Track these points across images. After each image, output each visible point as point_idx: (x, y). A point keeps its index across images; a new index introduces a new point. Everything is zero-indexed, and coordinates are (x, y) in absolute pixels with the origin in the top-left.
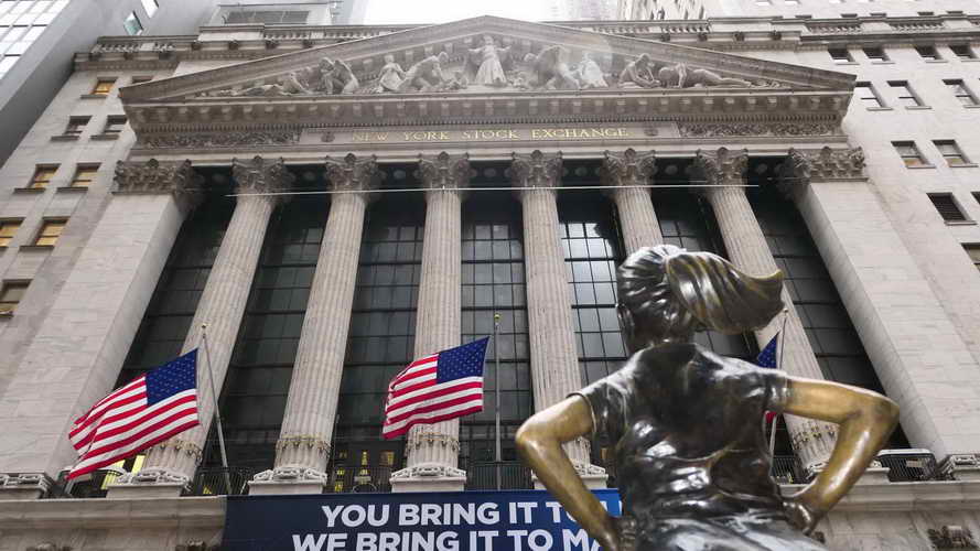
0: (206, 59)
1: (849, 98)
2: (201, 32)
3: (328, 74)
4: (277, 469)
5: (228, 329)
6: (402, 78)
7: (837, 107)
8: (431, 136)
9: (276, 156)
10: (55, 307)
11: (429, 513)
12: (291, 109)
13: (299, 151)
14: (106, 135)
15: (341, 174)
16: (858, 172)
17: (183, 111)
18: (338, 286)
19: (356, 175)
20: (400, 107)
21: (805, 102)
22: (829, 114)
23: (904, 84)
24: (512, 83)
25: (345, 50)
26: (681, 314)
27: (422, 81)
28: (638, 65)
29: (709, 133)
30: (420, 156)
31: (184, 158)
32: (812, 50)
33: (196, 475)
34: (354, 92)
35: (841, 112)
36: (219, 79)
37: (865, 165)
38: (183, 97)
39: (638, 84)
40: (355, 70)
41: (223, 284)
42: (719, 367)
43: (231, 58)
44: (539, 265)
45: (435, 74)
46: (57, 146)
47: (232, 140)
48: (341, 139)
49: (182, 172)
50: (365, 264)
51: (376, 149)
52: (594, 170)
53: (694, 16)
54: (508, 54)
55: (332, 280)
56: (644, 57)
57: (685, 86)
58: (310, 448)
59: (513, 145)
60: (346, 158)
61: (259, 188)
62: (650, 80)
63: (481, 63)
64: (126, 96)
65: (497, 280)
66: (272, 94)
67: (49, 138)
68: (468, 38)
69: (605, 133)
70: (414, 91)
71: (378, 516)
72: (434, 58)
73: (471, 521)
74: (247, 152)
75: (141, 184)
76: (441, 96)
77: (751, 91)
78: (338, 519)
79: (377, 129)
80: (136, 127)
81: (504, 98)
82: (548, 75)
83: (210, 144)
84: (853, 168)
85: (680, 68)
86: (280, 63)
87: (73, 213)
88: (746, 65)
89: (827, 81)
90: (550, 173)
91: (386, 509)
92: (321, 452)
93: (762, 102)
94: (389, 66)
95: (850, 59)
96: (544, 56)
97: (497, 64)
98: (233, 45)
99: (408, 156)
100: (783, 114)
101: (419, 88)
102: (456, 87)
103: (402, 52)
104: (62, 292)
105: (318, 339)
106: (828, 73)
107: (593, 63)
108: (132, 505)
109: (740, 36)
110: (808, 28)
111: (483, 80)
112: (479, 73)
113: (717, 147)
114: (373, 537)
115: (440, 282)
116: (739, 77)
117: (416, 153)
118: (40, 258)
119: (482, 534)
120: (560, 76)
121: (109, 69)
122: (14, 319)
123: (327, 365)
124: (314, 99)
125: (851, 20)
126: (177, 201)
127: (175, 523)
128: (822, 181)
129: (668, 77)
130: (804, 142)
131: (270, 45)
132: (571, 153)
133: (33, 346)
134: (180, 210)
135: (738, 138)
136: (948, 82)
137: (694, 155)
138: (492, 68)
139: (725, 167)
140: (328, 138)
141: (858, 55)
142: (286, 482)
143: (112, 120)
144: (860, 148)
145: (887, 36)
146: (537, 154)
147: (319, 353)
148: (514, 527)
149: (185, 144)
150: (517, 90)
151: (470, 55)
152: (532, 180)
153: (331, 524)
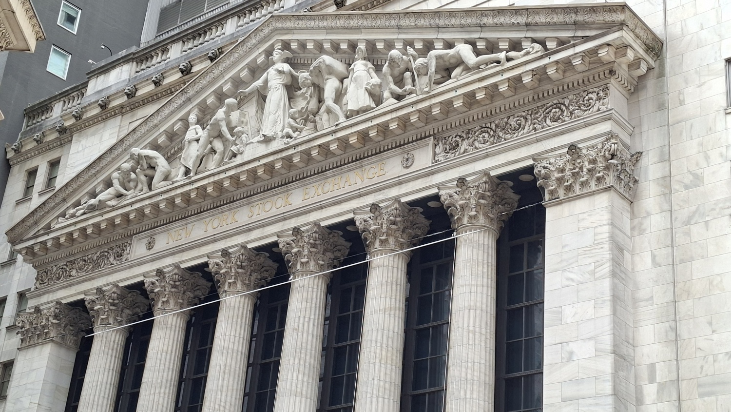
2: (89, 78)
3: (138, 170)
20: (193, 194)
30: (209, 256)
47: (89, 262)
59: (284, 217)
64: (14, 235)
74: (98, 277)
75: (33, 337)
77: (502, 72)
79: (183, 222)
85: (430, 59)
98: (102, 106)
102: (235, 155)
112: (264, 115)
121: (30, 158)
140: (150, 246)
146: (296, 231)
149: (59, 279)
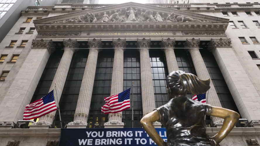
0: (56, 13)
1: (227, 25)
2: (55, 5)
3: (89, 17)
4: (74, 121)
5: (62, 85)
6: (108, 19)
7: (224, 28)
8: (116, 34)
9: (75, 39)
10: (16, 78)
11: (114, 134)
12: (79, 26)
13: (81, 37)
14: (30, 33)
15: (92, 44)
16: (229, 45)
17: (50, 27)
18: (91, 73)
19: (96, 44)
20: (108, 26)
21: (215, 26)
22: (222, 29)
23: (242, 22)
24: (138, 20)
25: (93, 11)
26: (184, 89)
27: (114, 19)
28: (171, 16)
29: (190, 34)
30: (113, 39)
31: (50, 39)
32: (218, 12)
33: (53, 123)
34: (95, 22)
35: (225, 29)
36: (60, 18)
37: (231, 43)
38: (50, 23)
39: (171, 21)
40: (96, 16)
41: (60, 73)
42: (193, 103)
43: (63, 13)
44: (144, 69)
45: (117, 17)
46: (17, 35)
47: (63, 34)
48: (92, 34)
49: (50, 43)
50: (98, 68)
51: (101, 37)
52: (159, 43)
53: (186, 3)
54: (137, 12)
55: (89, 72)
56: (173, 14)
57: (184, 21)
58: (83, 116)
59: (137, 36)
60: (93, 40)
61: (70, 47)
62: (174, 20)
63: (129, 15)
64: (35, 22)
65: (133, 72)
66: (74, 22)
67: (15, 33)
68: (126, 8)
69: (162, 34)
70: (111, 22)
71: (101, 134)
72: (117, 13)
73: (125, 136)
74: (67, 38)
75: (39, 46)
76: (119, 23)
77: (201, 23)
78: (90, 135)
79: (102, 32)
80: (38, 30)
81: (135, 24)
82: (147, 18)
83: (57, 35)
84: (228, 44)
85: (182, 17)
86: (76, 14)
87: (21, 53)
88: (200, 16)
89: (221, 21)
90: (147, 44)
91: (103, 132)
92: (86, 117)
93: (204, 26)
94: (105, 15)
95: (228, 15)
96: (146, 13)
97: (134, 15)
98: (64, 9)
99: (110, 39)
100: (210, 29)
101: (113, 21)
102: (123, 21)
103: (109, 11)
104: (18, 74)
105: (85, 87)
106: (222, 18)
107: (159, 15)
108: (36, 130)
109: (198, 8)
110: (217, 6)
111: (130, 19)
112: (129, 17)
113: (192, 38)
114: (99, 140)
115: (118, 73)
116: (198, 19)
117: (112, 38)
118: (12, 65)
119: (128, 139)
120: (150, 18)
121: (30, 15)
122: (5, 81)
123: (87, 94)
124: (85, 24)
125: (228, 4)
126: (48, 51)
127: (47, 135)
128: (220, 47)
129: (179, 19)
130: (215, 37)
131: (73, 9)
132: (153, 39)
133: (10, 88)
134: (49, 53)
135: (198, 36)
136: (254, 21)
137: (186, 40)
138: (132, 16)
139: (194, 43)
140: (88, 34)
141: (230, 14)
142: (77, 125)
143: (31, 29)
144: (230, 39)
145: (238, 9)
146: (144, 39)
147: (86, 91)
148: (137, 138)
149: (51, 35)
150: (139, 22)
151: (127, 13)
152: (143, 46)
153: (88, 136)
